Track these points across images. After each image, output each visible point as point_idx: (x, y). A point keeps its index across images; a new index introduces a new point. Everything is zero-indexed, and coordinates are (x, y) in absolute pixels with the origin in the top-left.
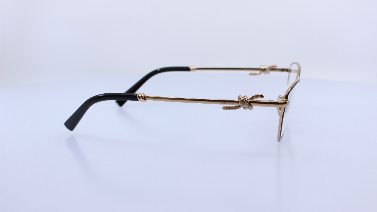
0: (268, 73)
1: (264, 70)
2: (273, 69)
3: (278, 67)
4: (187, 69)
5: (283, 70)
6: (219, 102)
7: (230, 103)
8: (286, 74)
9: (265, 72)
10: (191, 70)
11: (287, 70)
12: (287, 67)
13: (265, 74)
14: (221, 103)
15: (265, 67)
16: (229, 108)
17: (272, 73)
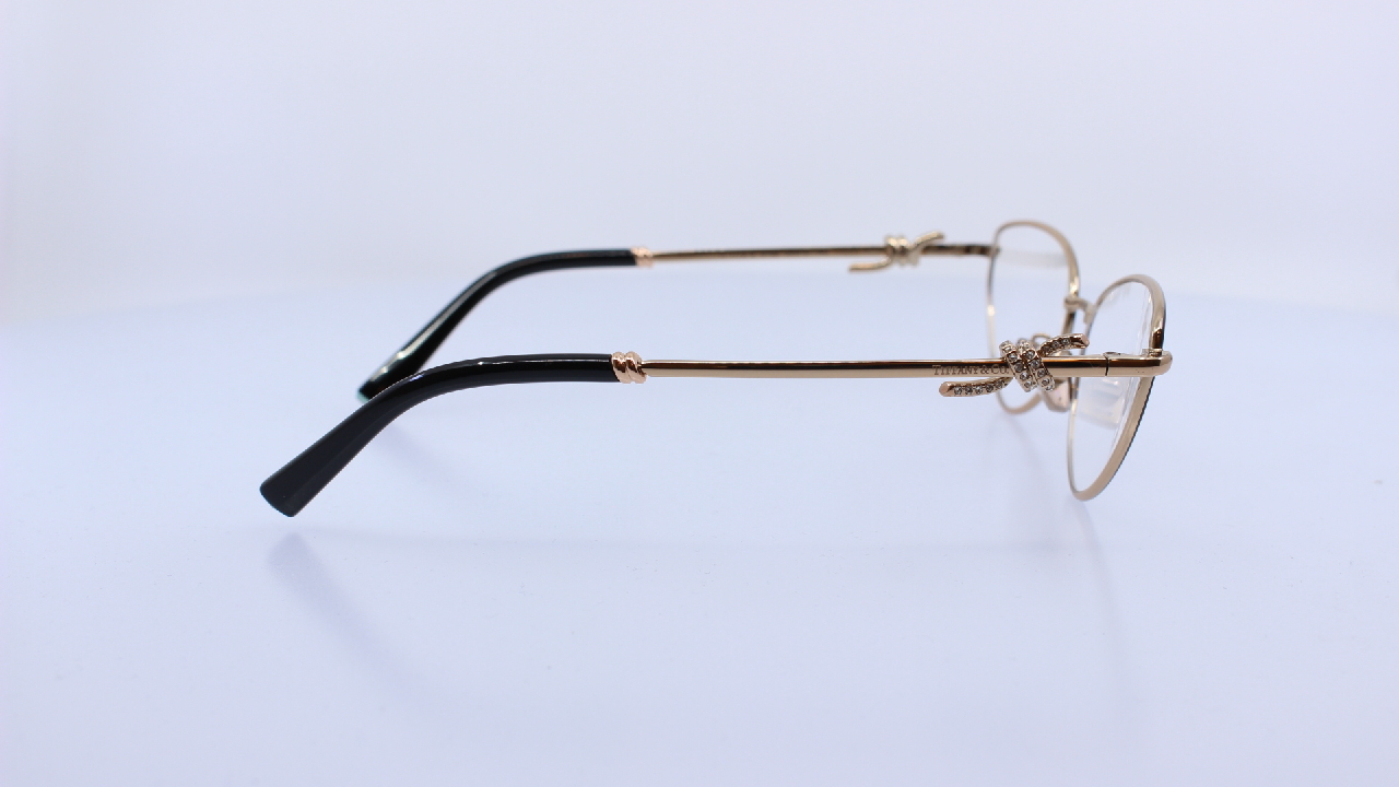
0: (915, 263)
1: (903, 252)
2: (933, 248)
3: (949, 241)
4: (624, 258)
5: (968, 250)
6: (933, 371)
7: (973, 371)
8: (979, 263)
9: (903, 260)
10: (639, 262)
11: (983, 250)
12: (983, 239)
13: (902, 265)
14: (940, 371)
15: (904, 243)
16: (968, 389)
17: (931, 263)
